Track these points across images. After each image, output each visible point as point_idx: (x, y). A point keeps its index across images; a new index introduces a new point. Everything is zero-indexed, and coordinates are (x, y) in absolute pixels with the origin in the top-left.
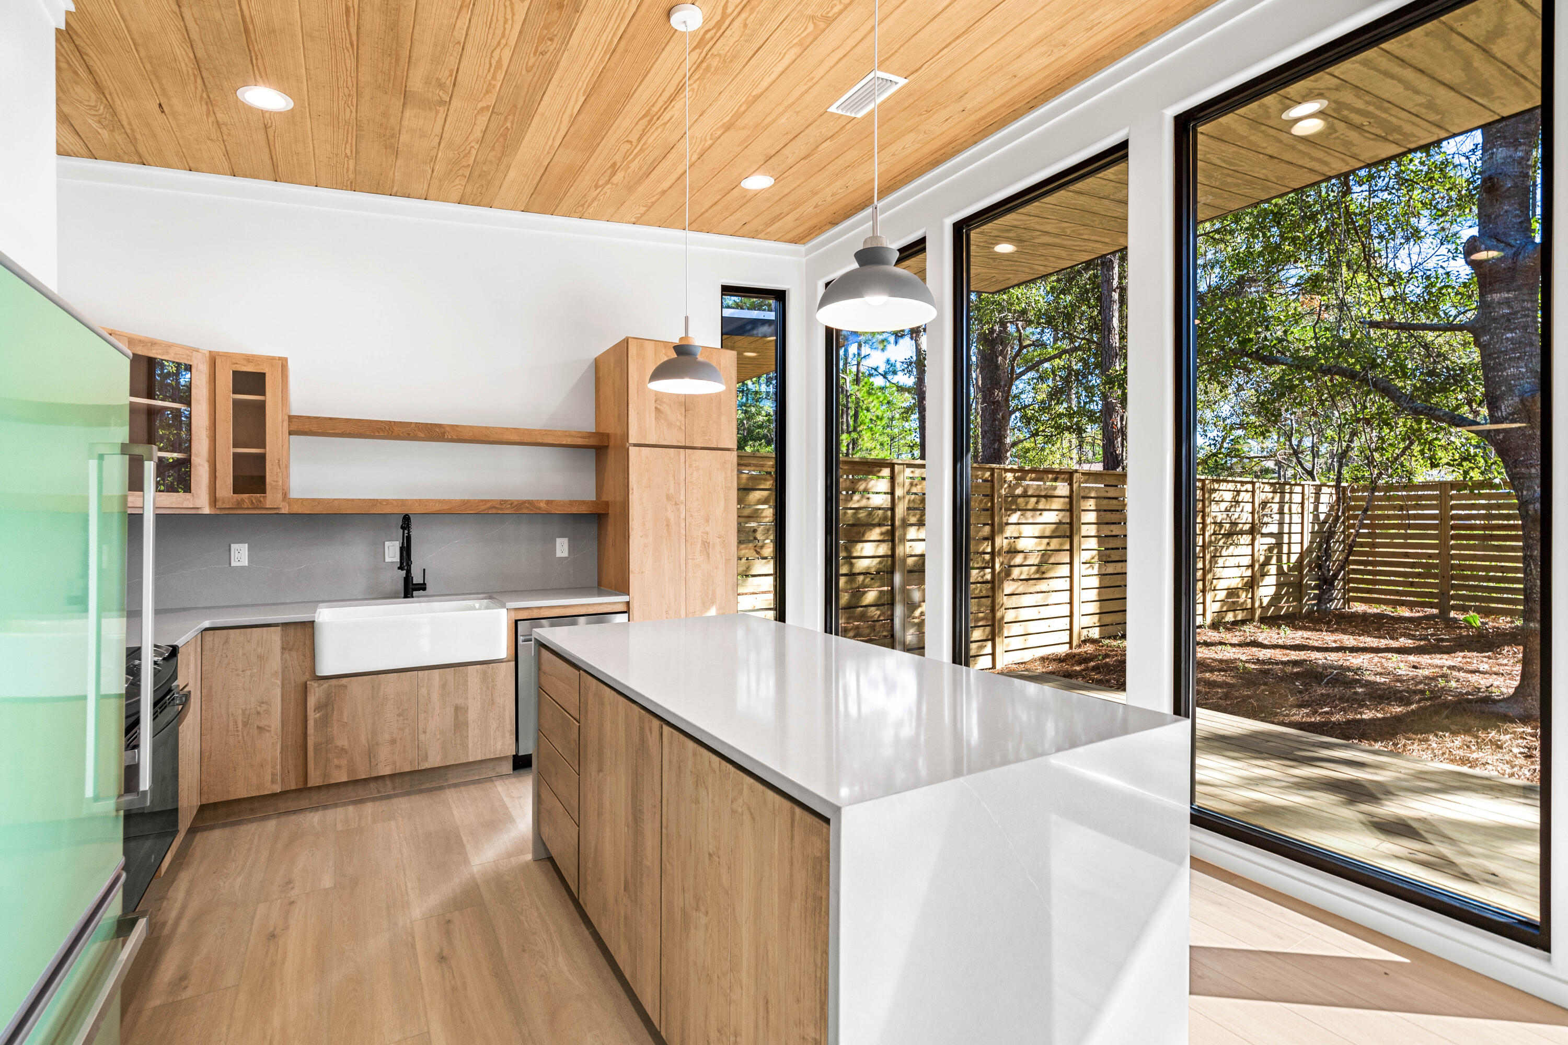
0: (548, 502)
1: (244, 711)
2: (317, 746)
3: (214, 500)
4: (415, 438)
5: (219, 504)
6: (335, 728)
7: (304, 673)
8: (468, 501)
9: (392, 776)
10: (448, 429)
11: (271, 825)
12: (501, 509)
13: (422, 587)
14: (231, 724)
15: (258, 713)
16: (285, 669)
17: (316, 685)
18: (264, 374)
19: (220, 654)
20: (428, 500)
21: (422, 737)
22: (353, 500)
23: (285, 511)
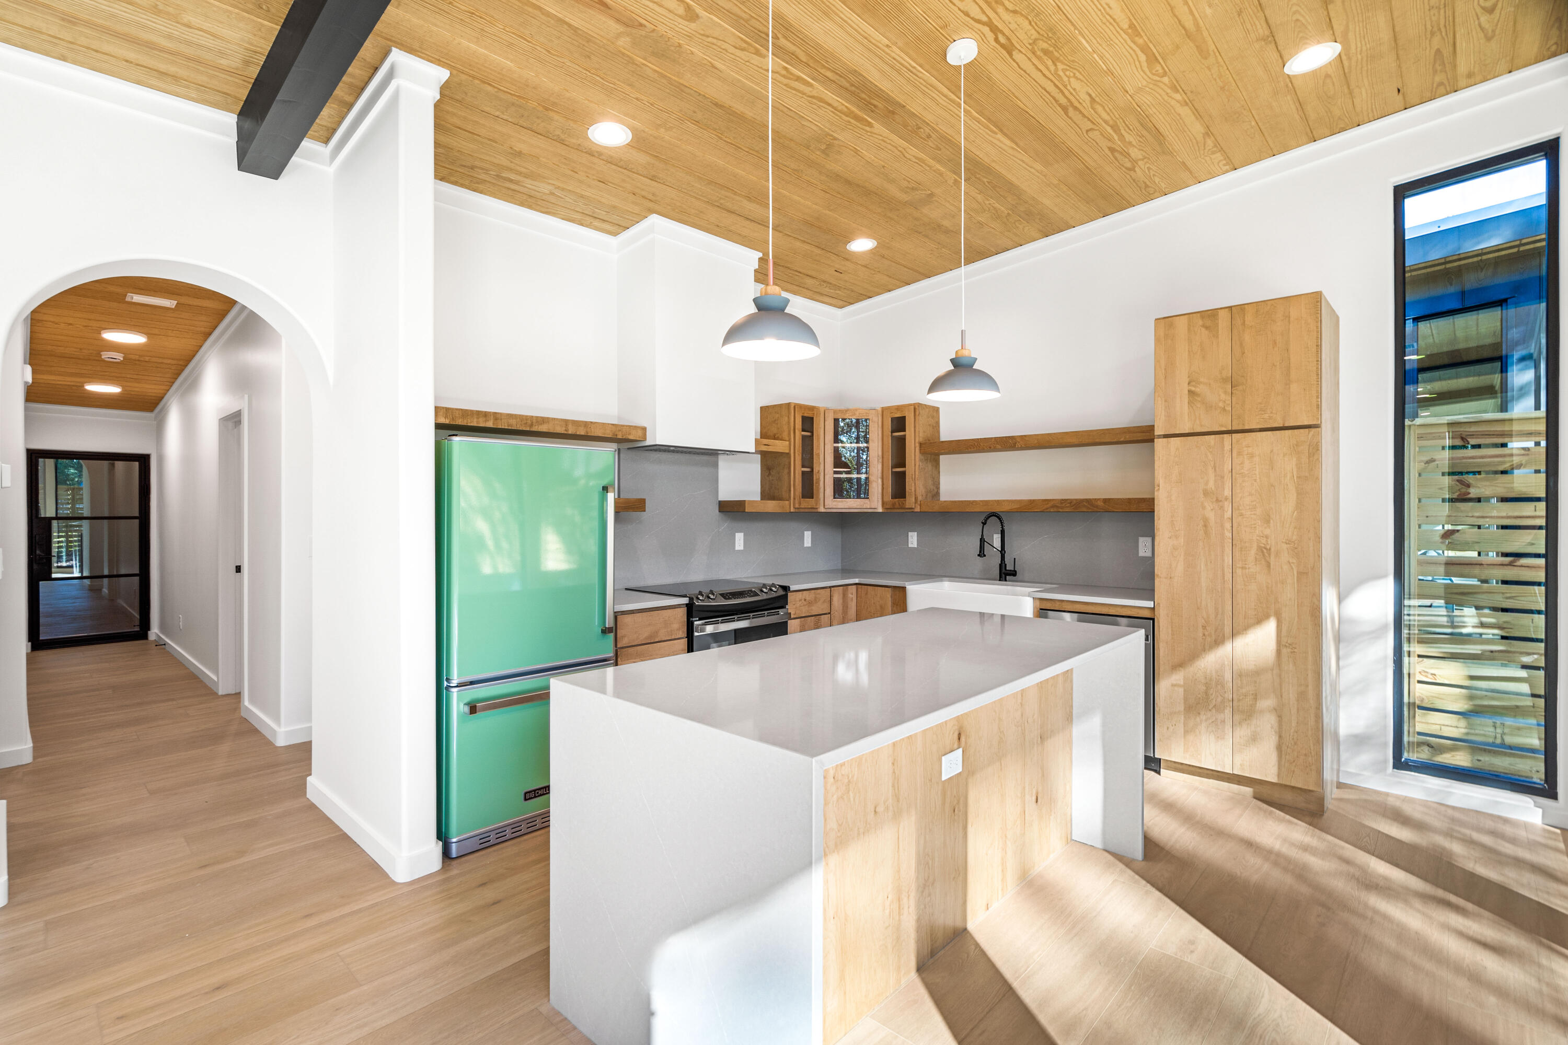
3: (885, 504)
4: (995, 450)
5: (887, 506)
8: (1034, 500)
10: (1018, 440)
12: (1062, 508)
13: (1014, 573)
18: (905, 417)
19: (864, 601)
23: (918, 509)
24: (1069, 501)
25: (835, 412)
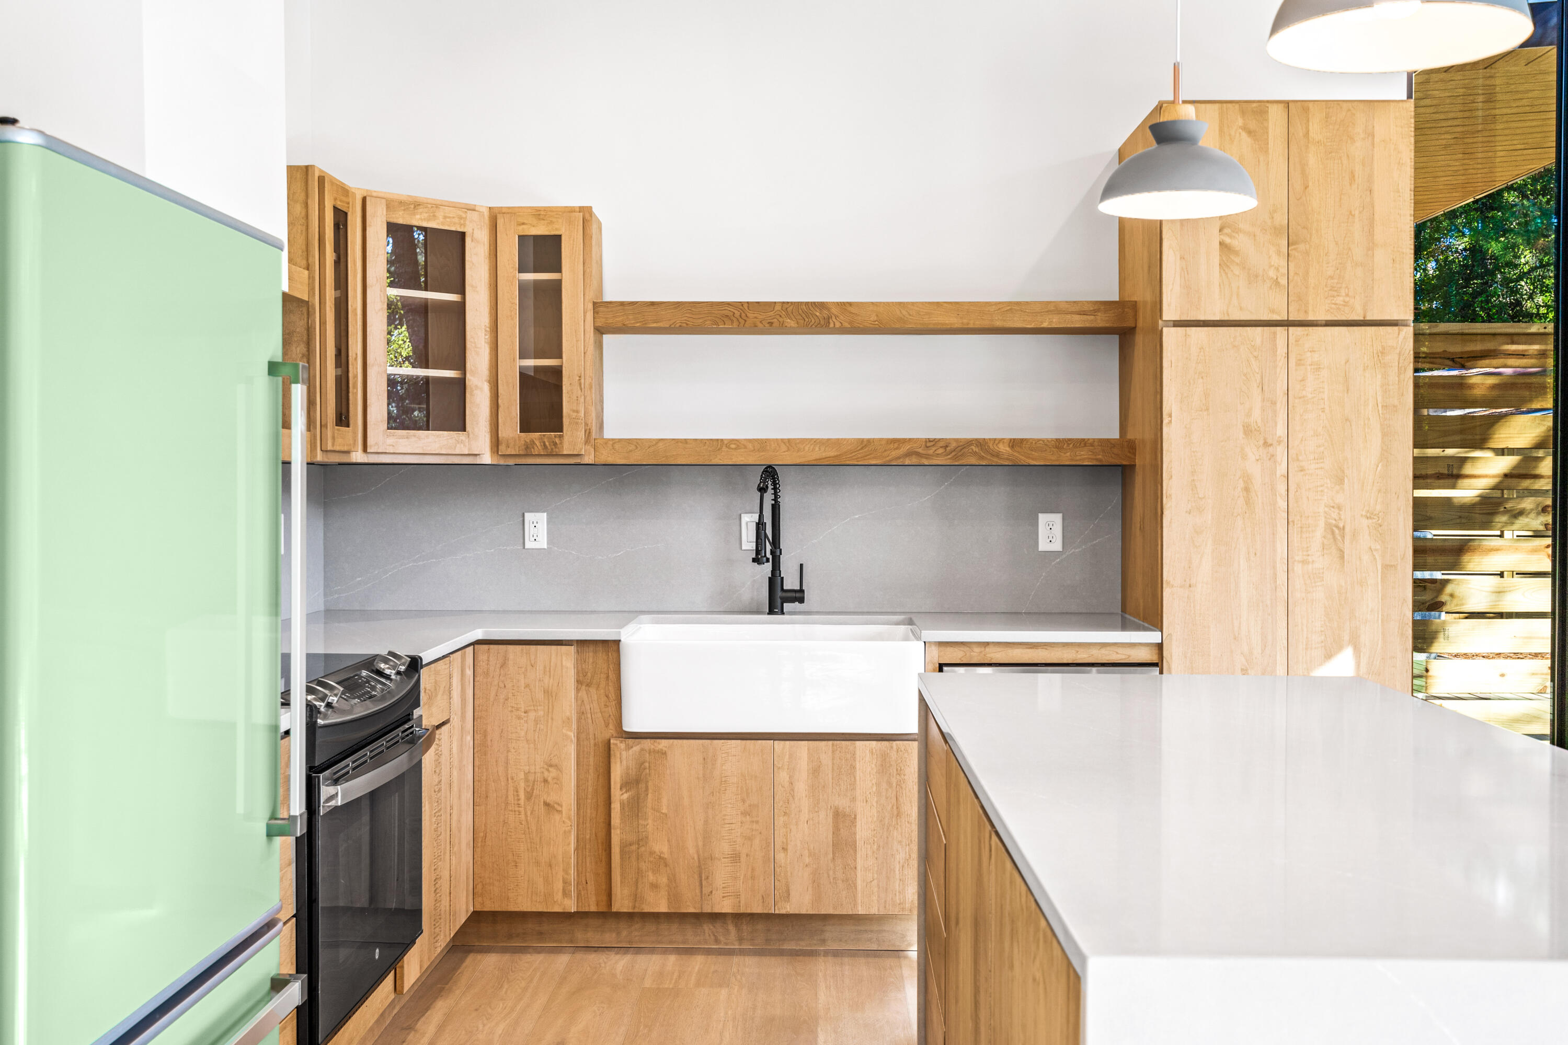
0: (1015, 443)
1: (527, 774)
2: (624, 846)
3: (496, 443)
4: (783, 330)
5: (503, 449)
6: (650, 821)
7: (607, 726)
8: (869, 441)
9: (738, 917)
10: (834, 310)
11: (563, 960)
12: (927, 456)
13: (798, 596)
14: (511, 793)
15: (545, 781)
16: (581, 714)
17: (623, 746)
18: (559, 237)
19: (496, 683)
20: (803, 441)
21: (780, 856)
22: (686, 441)
23: (589, 459)
24: (942, 444)
25: (391, 204)
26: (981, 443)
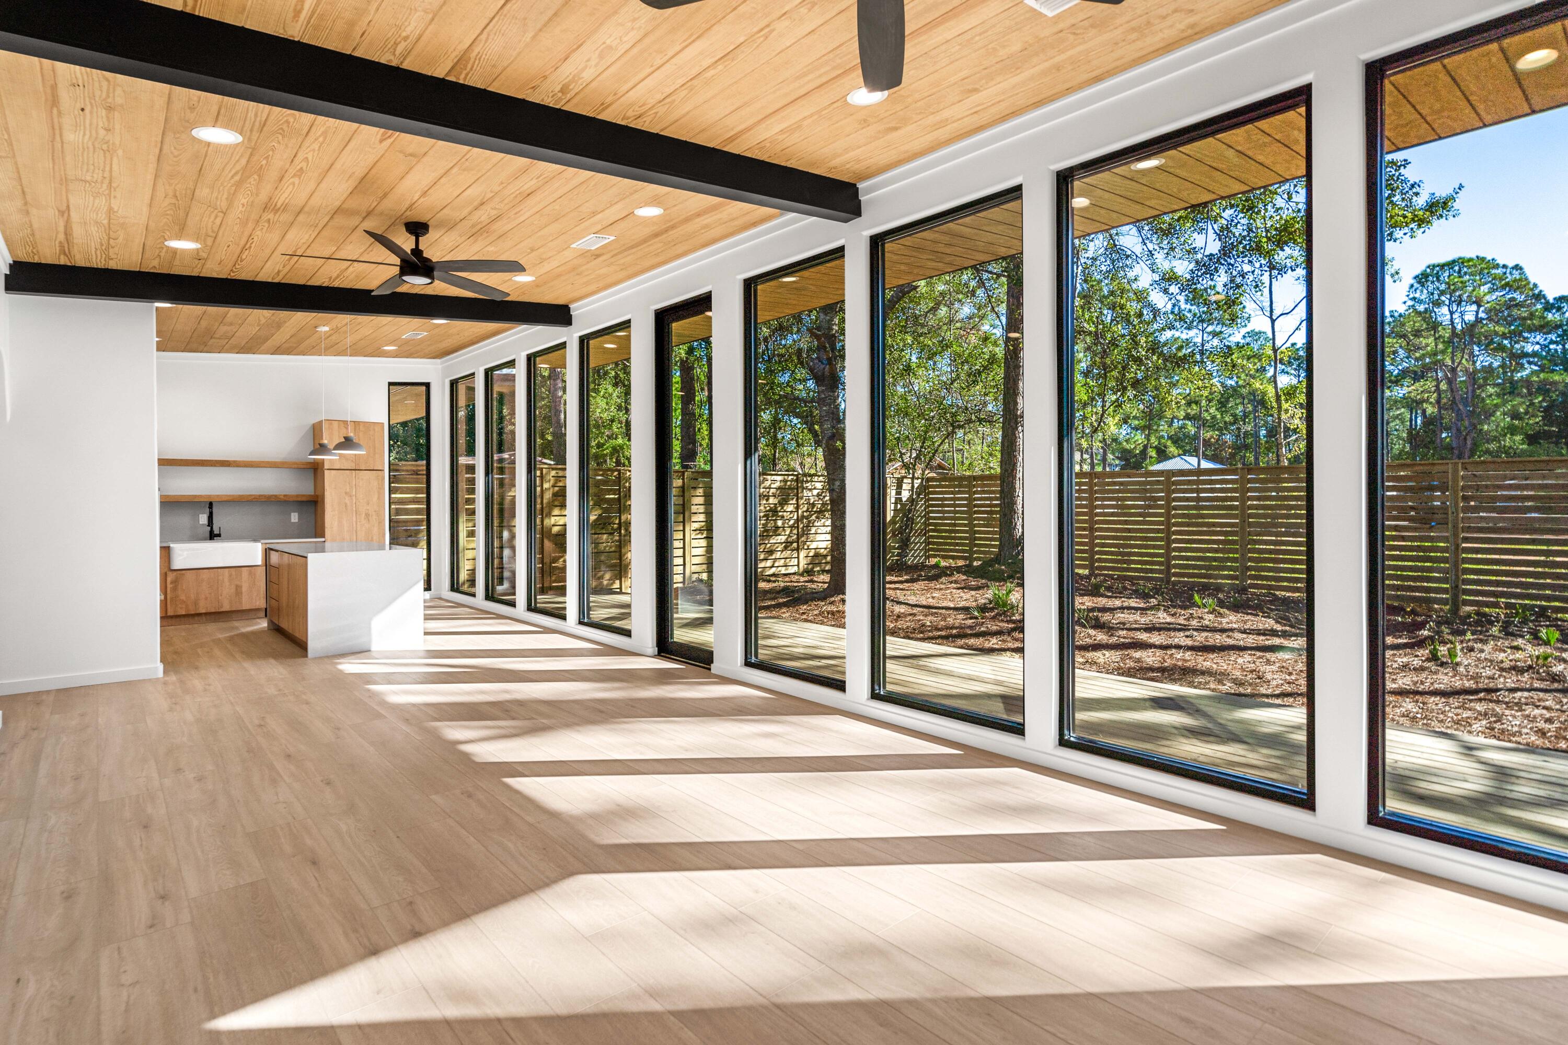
0: (285, 496)
2: (172, 599)
6: (180, 591)
7: (165, 568)
9: (206, 614)
10: (231, 462)
12: (260, 499)
13: (219, 535)
17: (170, 573)
20: (221, 495)
21: (220, 598)
22: (184, 495)
26: (276, 496)
